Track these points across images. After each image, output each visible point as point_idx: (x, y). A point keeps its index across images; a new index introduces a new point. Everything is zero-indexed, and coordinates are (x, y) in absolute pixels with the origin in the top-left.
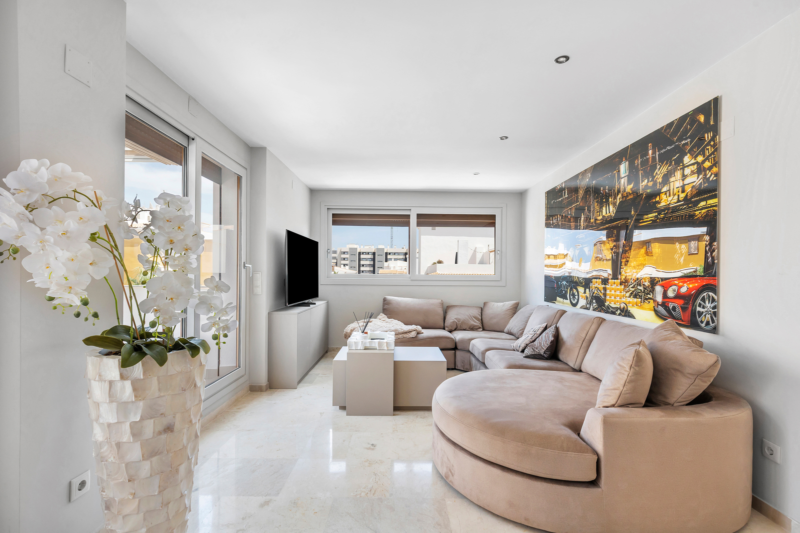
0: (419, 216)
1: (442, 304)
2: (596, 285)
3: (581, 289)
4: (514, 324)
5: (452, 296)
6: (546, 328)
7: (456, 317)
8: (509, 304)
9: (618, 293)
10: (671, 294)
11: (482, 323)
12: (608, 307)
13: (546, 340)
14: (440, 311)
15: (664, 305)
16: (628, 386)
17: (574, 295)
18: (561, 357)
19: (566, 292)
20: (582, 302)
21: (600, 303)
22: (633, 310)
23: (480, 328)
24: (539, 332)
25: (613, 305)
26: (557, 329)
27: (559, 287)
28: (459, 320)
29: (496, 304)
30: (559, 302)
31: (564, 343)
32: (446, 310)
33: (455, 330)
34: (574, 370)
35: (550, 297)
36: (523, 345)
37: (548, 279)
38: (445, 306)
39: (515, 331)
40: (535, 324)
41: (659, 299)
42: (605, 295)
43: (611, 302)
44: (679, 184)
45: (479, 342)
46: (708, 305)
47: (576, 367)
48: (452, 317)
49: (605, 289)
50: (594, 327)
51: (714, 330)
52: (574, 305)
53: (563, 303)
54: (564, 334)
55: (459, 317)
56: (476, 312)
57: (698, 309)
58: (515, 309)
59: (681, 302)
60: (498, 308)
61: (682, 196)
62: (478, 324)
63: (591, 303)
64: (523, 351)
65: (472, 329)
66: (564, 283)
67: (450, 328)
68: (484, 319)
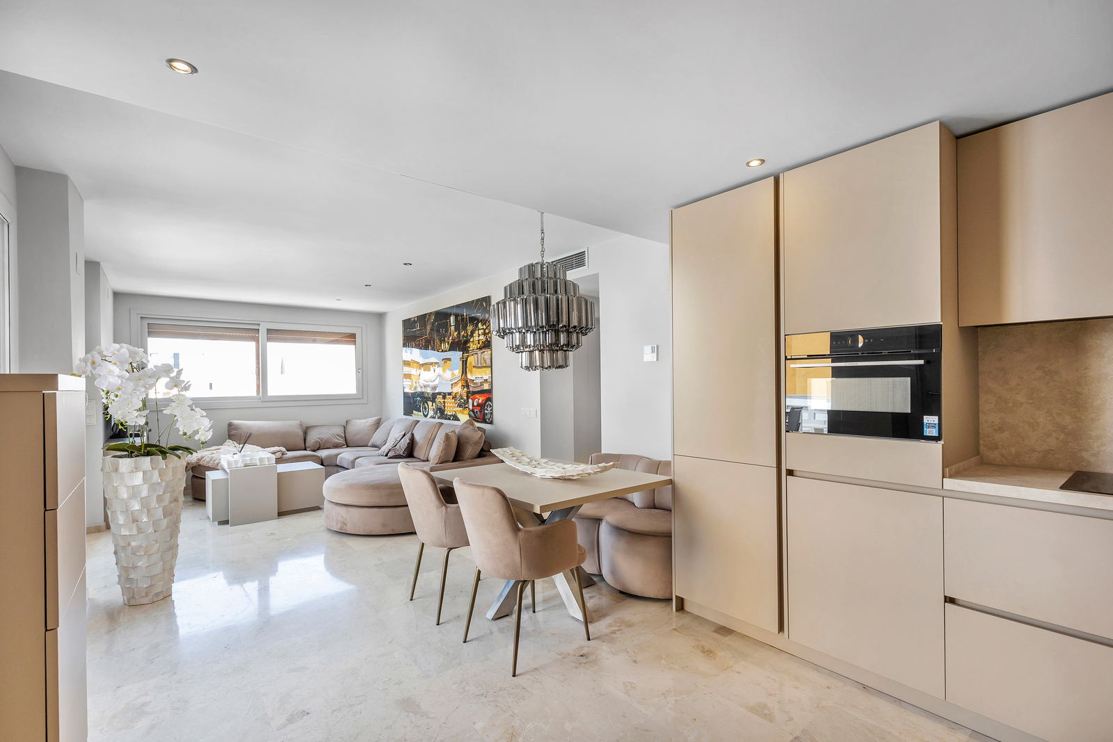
0: (269, 331)
1: (301, 425)
2: (439, 400)
3: (430, 403)
4: (377, 437)
5: (310, 416)
6: (404, 435)
7: (318, 436)
8: (372, 420)
9: (451, 405)
10: (475, 404)
11: (346, 440)
12: (447, 415)
13: (405, 442)
14: (301, 433)
15: (473, 411)
16: (443, 452)
17: (425, 408)
18: (415, 454)
19: (420, 406)
20: (431, 413)
21: (441, 412)
22: (459, 416)
23: (344, 445)
24: (399, 439)
25: (449, 414)
26: (413, 435)
27: (415, 402)
28: (322, 439)
29: (359, 421)
30: (415, 415)
31: (417, 443)
32: (306, 431)
33: (318, 449)
34: (424, 461)
35: (408, 412)
36: (387, 451)
37: (406, 395)
38: (304, 426)
39: (378, 443)
40: (396, 434)
41: (471, 407)
42: (444, 406)
43: (448, 412)
44: (477, 338)
45: (346, 455)
46: (489, 409)
47: (425, 459)
48: (313, 437)
49: (444, 402)
50: (436, 429)
51: (491, 423)
52: (426, 416)
53: (418, 415)
54: (417, 437)
55: (322, 436)
56: (340, 431)
57: (486, 412)
58: (378, 424)
59: (479, 408)
60: (361, 424)
61: (479, 346)
62: (342, 441)
63: (436, 413)
64: (386, 455)
65: (336, 446)
66: (419, 399)
67: (313, 448)
68: (347, 437)
